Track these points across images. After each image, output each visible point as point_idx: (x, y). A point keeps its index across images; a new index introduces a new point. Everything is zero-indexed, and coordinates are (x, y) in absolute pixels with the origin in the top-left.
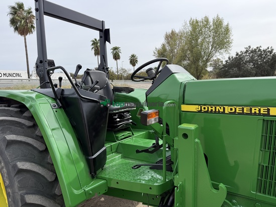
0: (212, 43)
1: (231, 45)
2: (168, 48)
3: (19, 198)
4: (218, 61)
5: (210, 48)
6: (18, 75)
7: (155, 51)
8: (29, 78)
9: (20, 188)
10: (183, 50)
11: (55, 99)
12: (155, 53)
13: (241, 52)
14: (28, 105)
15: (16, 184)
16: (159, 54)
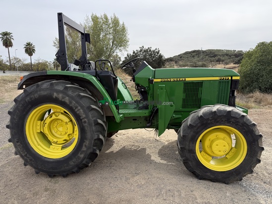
0: (112, 40)
5: (111, 44)
12: (55, 43)
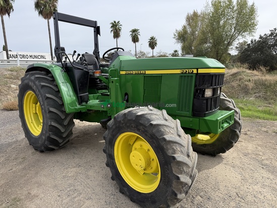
0: (234, 25)
1: (256, 27)
2: (189, 30)
3: (47, 109)
4: (245, 44)
5: (233, 30)
6: (42, 57)
7: (176, 33)
8: (52, 60)
9: (47, 105)
10: (203, 33)
11: (62, 68)
13: (265, 35)
14: (50, 70)
15: (46, 104)
16: (179, 36)
